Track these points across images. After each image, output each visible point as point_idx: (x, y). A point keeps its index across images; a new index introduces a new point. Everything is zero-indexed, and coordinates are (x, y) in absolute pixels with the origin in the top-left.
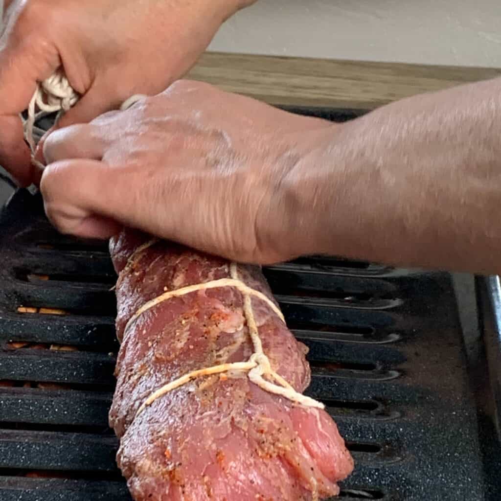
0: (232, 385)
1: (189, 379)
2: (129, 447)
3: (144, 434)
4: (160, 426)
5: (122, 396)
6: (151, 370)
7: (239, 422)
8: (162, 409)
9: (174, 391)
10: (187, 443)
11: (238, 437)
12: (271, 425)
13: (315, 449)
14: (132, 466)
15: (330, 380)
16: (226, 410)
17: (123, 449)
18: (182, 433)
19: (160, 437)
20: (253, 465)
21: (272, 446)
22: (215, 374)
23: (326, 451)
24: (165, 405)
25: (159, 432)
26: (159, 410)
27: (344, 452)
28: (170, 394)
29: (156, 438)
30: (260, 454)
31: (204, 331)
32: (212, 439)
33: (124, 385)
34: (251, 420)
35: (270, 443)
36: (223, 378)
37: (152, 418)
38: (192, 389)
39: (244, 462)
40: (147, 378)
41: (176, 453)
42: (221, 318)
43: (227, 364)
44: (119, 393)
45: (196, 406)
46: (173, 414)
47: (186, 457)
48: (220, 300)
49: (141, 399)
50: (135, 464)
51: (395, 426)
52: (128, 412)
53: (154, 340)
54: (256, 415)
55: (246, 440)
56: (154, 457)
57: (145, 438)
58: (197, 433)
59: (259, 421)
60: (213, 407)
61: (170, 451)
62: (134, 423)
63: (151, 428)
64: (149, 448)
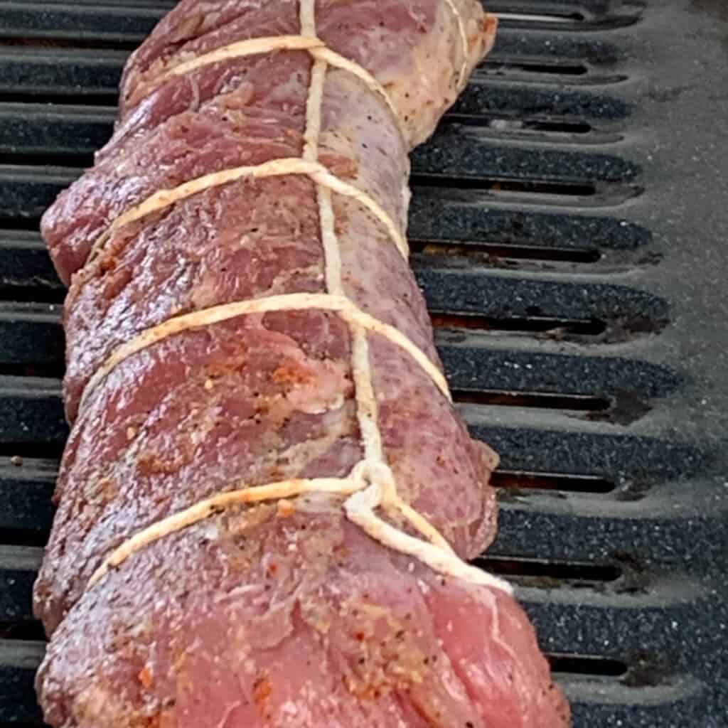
0: (303, 527)
1: (209, 512)
2: (63, 658)
3: (98, 630)
4: (133, 614)
5: (63, 548)
6: (128, 491)
7: (311, 613)
8: (141, 577)
9: (173, 537)
10: (191, 654)
11: (307, 647)
12: (381, 622)
13: (479, 681)
14: (67, 703)
15: (512, 515)
16: (285, 583)
17: (50, 663)
18: (182, 633)
19: (132, 638)
20: (337, 711)
21: (381, 671)
22: (267, 502)
23: (503, 688)
24: (150, 566)
25: (131, 627)
26: (135, 578)
27: (547, 690)
28: (165, 542)
29: (123, 641)
30: (353, 686)
31: (255, 406)
32: (248, 647)
33: (69, 523)
34: (339, 608)
35: (378, 664)
36: (285, 511)
37: (118, 596)
38: (212, 534)
39: (316, 703)
40: (118, 509)
41: (164, 677)
42: (295, 379)
43: (298, 481)
44: (56, 542)
45: (216, 573)
46: (166, 588)
47: (186, 689)
48: (296, 339)
49: (99, 555)
50: (72, 697)
51: (661, 617)
52: (71, 583)
53: (141, 425)
54: (351, 599)
55: (324, 655)
56: (116, 685)
57: (99, 640)
58: (216, 633)
59: (355, 613)
60: (255, 575)
61: (151, 672)
62: (79, 606)
63: (115, 617)
64: (106, 664)
